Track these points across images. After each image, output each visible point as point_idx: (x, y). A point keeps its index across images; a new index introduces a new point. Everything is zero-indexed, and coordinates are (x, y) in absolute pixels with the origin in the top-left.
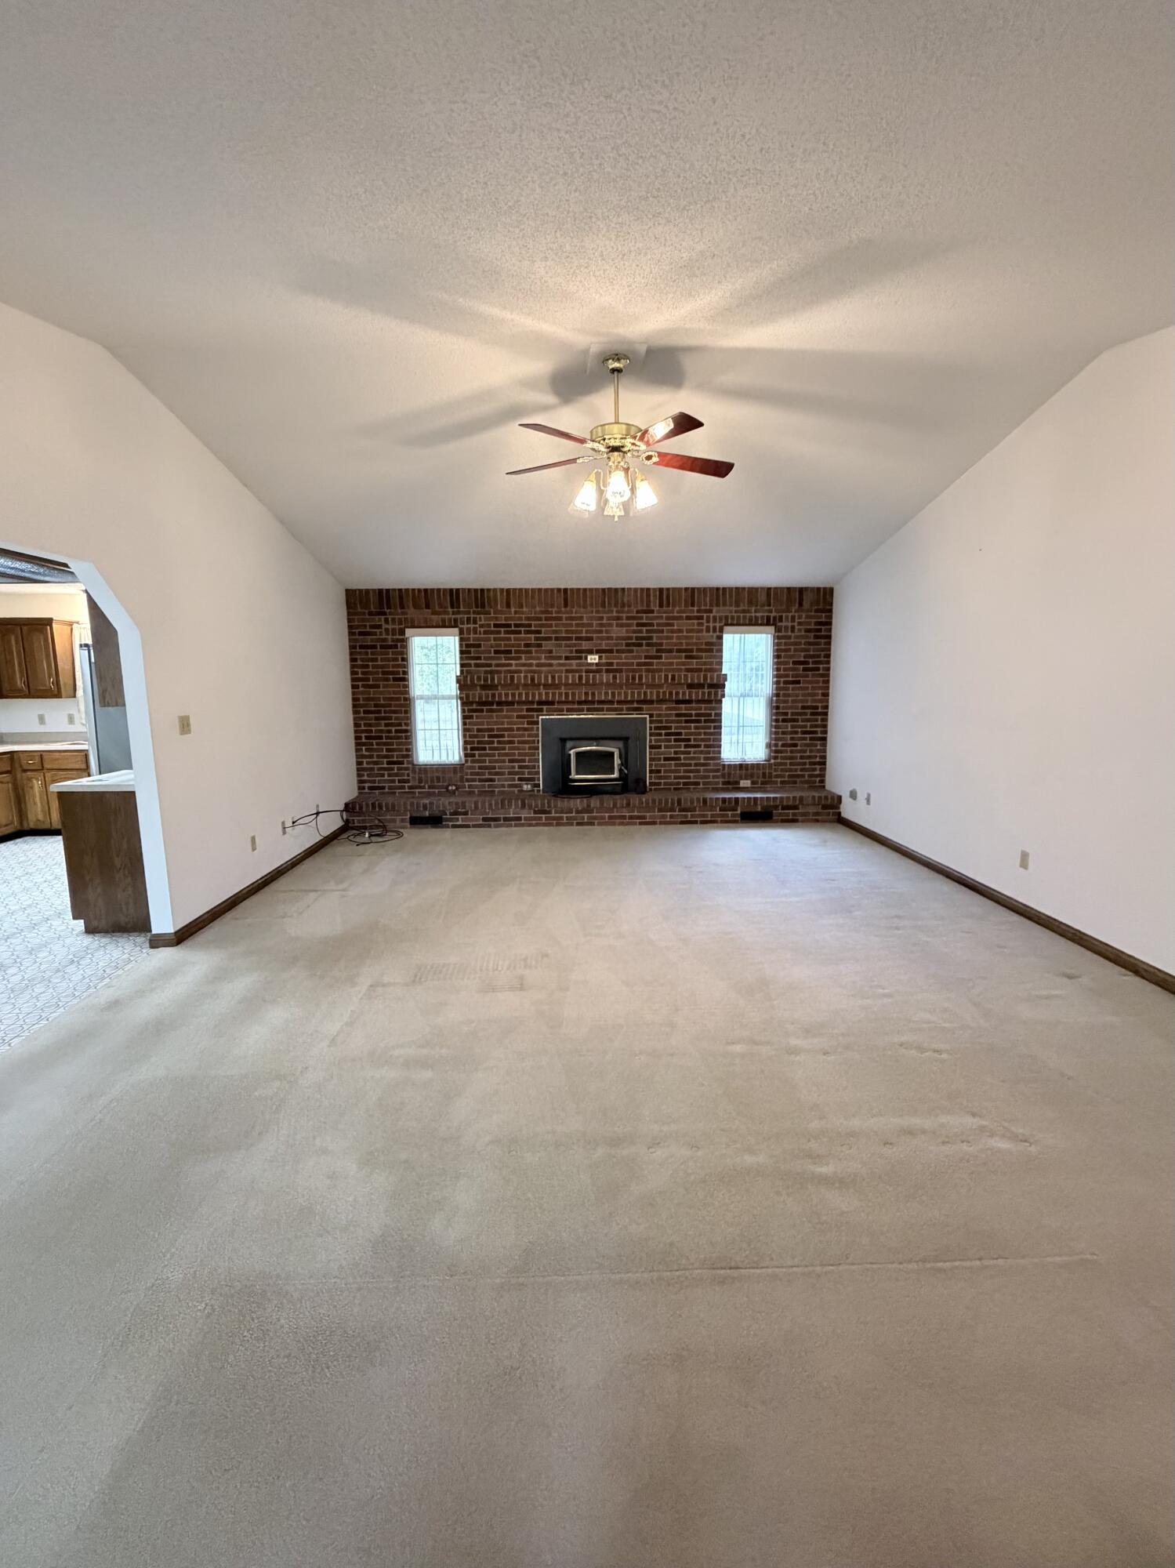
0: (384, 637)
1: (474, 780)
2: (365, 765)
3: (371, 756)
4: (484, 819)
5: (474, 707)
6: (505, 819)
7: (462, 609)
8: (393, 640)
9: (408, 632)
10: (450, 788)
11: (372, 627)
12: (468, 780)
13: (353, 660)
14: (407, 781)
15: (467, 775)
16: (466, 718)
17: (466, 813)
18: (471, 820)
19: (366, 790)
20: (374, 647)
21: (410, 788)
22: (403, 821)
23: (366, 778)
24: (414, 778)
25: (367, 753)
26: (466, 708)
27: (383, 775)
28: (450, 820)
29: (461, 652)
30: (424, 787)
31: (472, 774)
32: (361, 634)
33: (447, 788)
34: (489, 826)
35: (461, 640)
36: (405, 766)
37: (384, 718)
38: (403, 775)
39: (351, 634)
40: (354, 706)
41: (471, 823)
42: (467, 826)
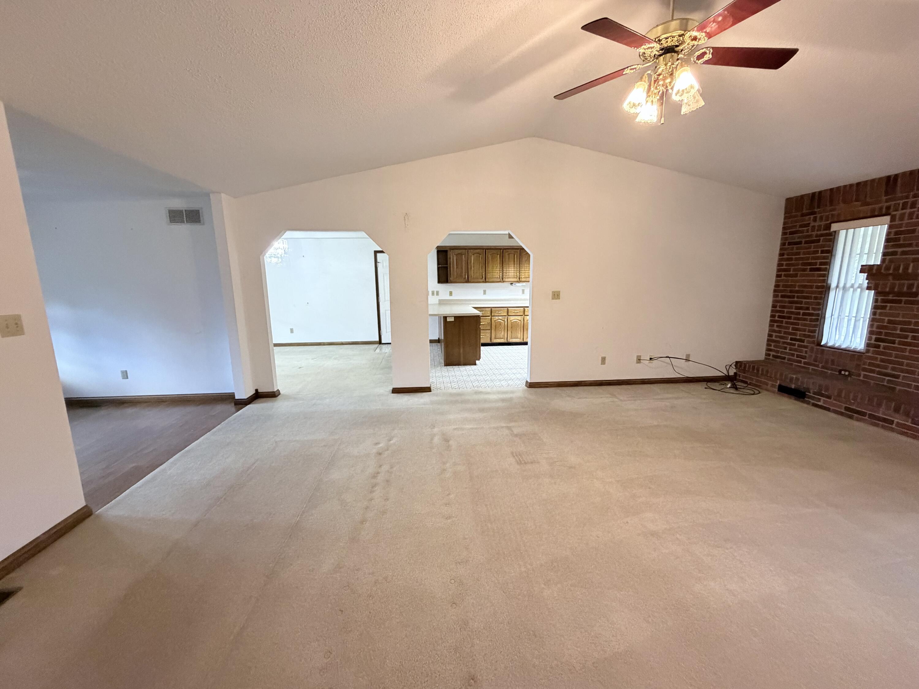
0: (810, 233)
1: (873, 371)
2: (774, 338)
3: (780, 332)
4: (847, 409)
5: (890, 297)
6: (871, 416)
7: (899, 195)
8: (817, 236)
9: (834, 227)
10: (843, 372)
11: (801, 226)
12: (865, 370)
13: (781, 255)
14: (804, 358)
15: (864, 364)
16: (875, 307)
17: (829, 397)
18: (834, 405)
19: (771, 357)
20: (800, 243)
21: (805, 363)
22: (773, 386)
23: (772, 348)
24: (811, 356)
25: (777, 329)
26: (880, 298)
27: (785, 348)
28: (813, 398)
29: (887, 240)
30: (817, 366)
31: (870, 364)
32: (791, 233)
33: (840, 371)
34: (851, 417)
35: (890, 227)
36: (805, 344)
37: (797, 302)
38: (801, 351)
39: (784, 234)
40: (775, 291)
41: (832, 408)
42: (828, 409)
